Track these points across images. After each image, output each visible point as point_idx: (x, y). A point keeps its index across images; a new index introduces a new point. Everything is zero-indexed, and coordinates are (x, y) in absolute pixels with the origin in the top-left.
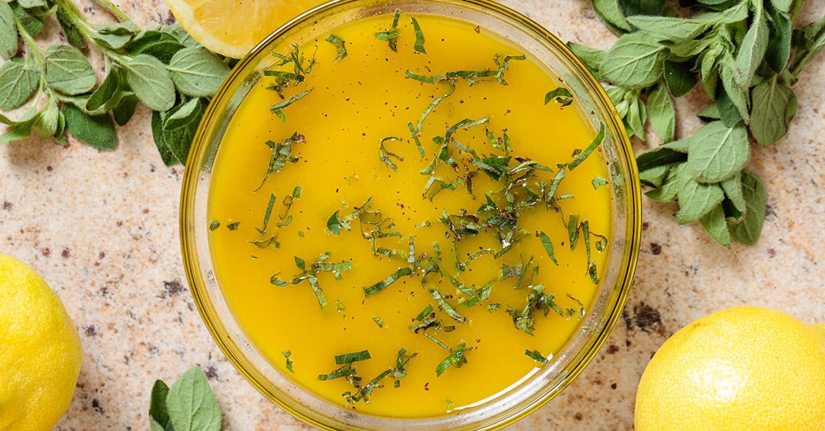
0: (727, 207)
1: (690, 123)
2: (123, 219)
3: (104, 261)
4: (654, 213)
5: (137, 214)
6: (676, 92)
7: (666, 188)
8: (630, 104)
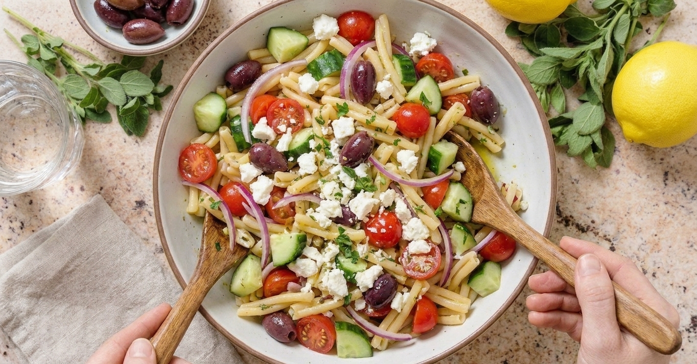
0: (594, 147)
1: (574, 103)
2: (111, 169)
3: (102, 192)
6: (565, 87)
7: (562, 138)
8: (541, 93)
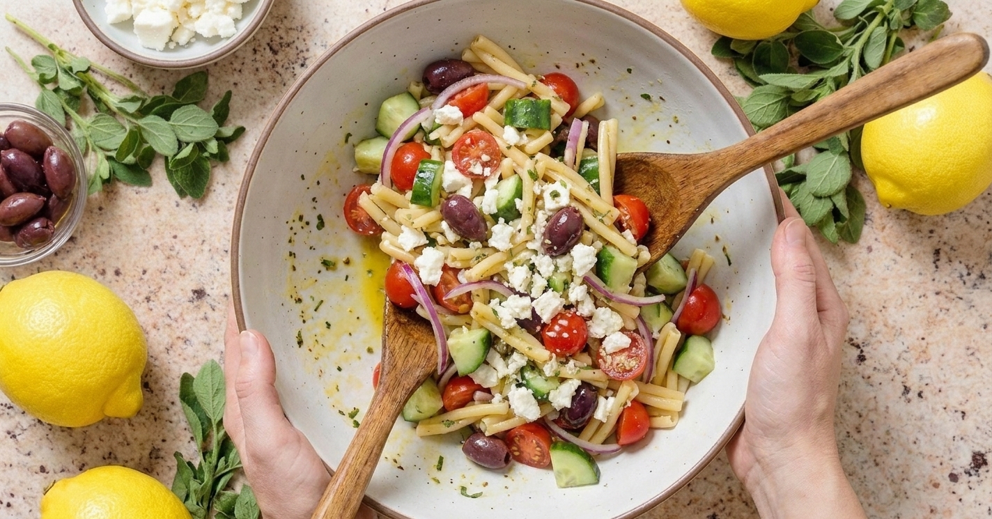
0: (836, 214)
1: (807, 153)
2: (158, 244)
3: (146, 277)
5: (168, 240)
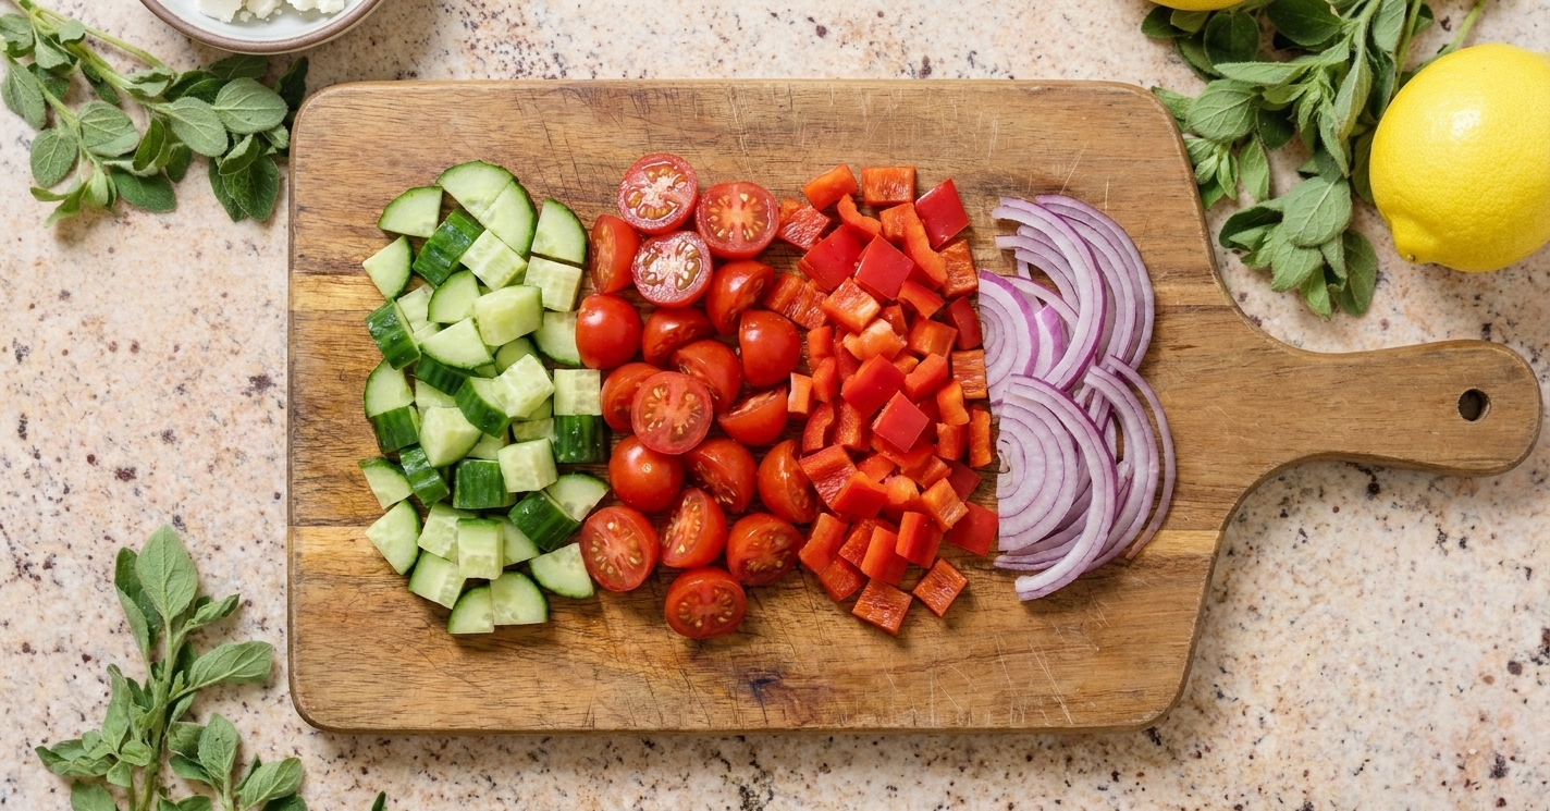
0: (1326, 273)
1: (1287, 180)
2: (199, 305)
3: (180, 355)
4: (1251, 280)
5: (214, 299)
6: (1270, 145)
7: (1262, 252)
8: (1220, 160)
